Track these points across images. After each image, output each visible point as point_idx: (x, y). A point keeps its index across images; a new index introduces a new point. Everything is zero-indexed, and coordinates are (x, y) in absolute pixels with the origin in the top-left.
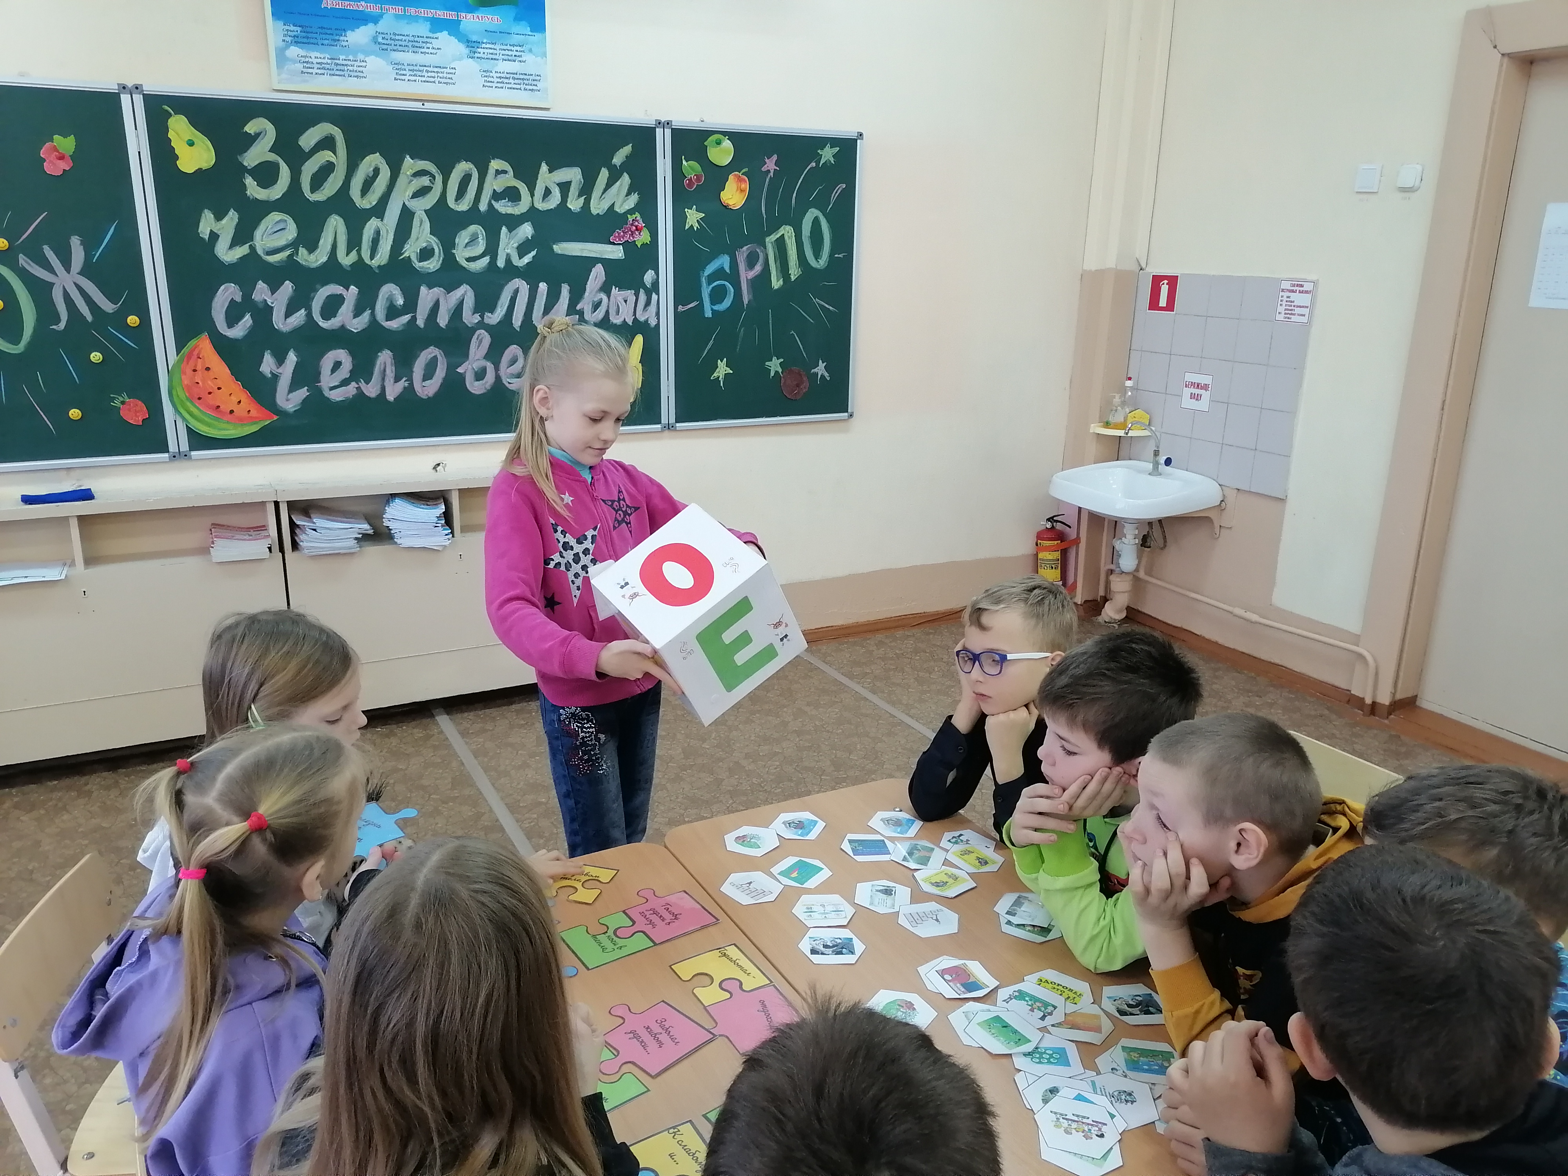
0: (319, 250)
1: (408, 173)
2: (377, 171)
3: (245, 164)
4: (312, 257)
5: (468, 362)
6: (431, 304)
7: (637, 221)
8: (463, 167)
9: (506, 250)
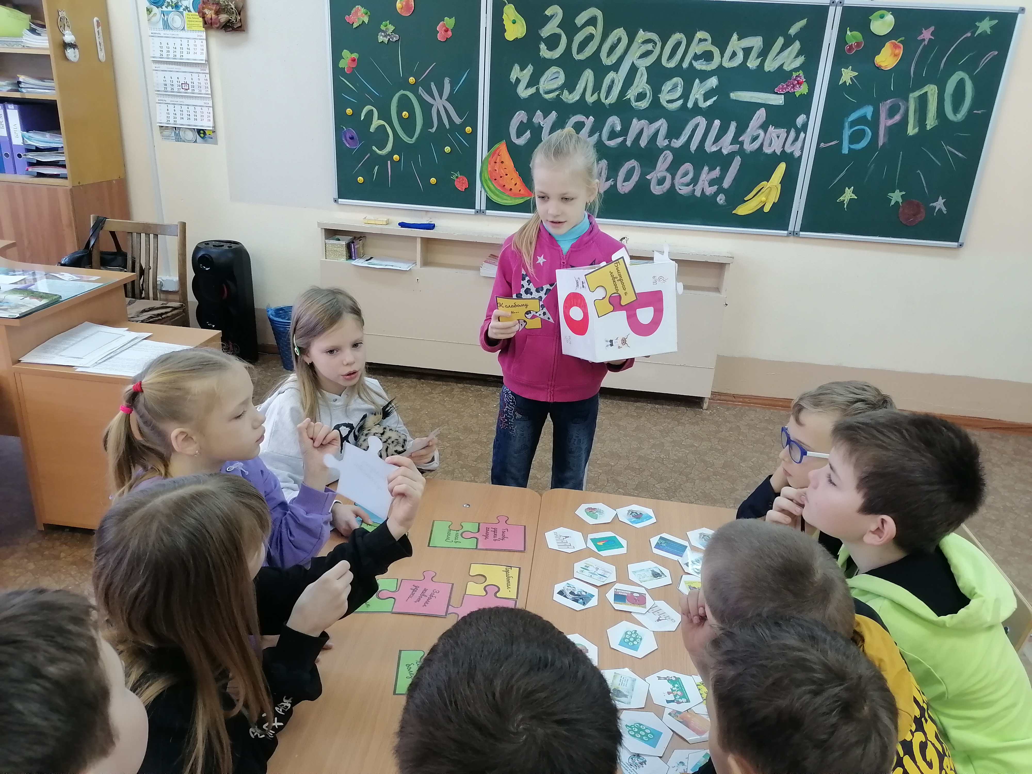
0: (575, 92)
1: (639, 41)
2: (619, 40)
3: (542, 35)
4: (571, 96)
5: (654, 172)
6: (638, 131)
7: (800, 77)
8: (678, 36)
9: (696, 96)
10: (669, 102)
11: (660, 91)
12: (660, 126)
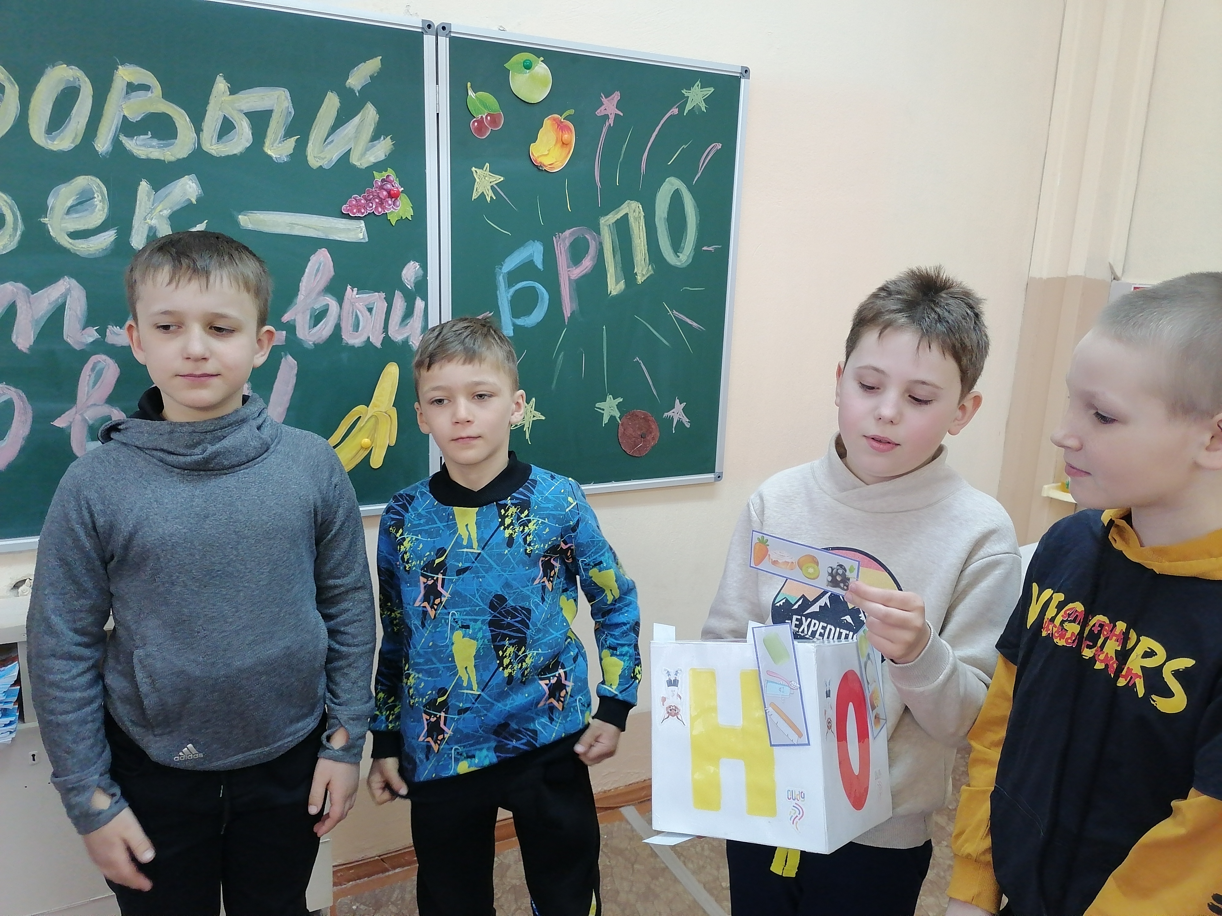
7: (391, 182)
8: (62, 74)
9: (148, 221)
10: (75, 235)
11: (43, 210)
12: (65, 296)
